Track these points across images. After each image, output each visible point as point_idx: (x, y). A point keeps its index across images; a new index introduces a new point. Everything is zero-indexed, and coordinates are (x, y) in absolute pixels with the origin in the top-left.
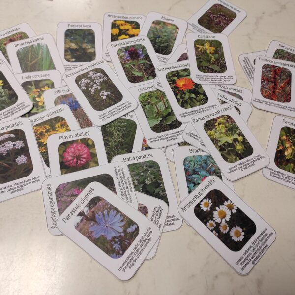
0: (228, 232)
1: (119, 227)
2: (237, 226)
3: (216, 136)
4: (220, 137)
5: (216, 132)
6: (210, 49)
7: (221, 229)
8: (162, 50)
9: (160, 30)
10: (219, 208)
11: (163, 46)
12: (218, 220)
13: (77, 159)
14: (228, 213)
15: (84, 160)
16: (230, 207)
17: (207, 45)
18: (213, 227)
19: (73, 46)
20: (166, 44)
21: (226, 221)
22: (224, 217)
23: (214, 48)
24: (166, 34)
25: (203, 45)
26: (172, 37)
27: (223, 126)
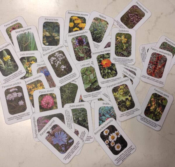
0: (114, 146)
1: (65, 140)
2: (118, 144)
3: (118, 96)
4: (120, 97)
5: (118, 94)
6: (124, 40)
7: (111, 144)
8: (97, 39)
9: (98, 25)
10: (112, 134)
11: (97, 37)
12: (111, 140)
13: (47, 105)
14: (116, 137)
15: (51, 105)
16: (117, 134)
17: (123, 37)
18: (108, 143)
19: (48, 34)
20: (99, 35)
21: (114, 141)
22: (114, 139)
23: (126, 40)
24: (100, 28)
25: (120, 37)
26: (103, 30)
27: (122, 90)
